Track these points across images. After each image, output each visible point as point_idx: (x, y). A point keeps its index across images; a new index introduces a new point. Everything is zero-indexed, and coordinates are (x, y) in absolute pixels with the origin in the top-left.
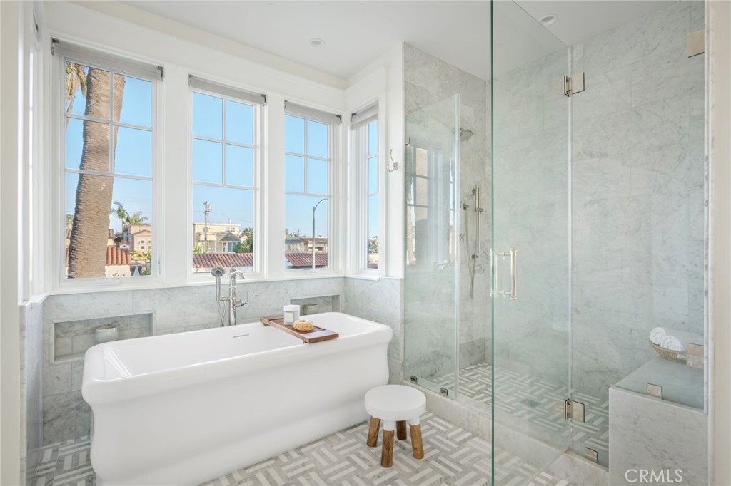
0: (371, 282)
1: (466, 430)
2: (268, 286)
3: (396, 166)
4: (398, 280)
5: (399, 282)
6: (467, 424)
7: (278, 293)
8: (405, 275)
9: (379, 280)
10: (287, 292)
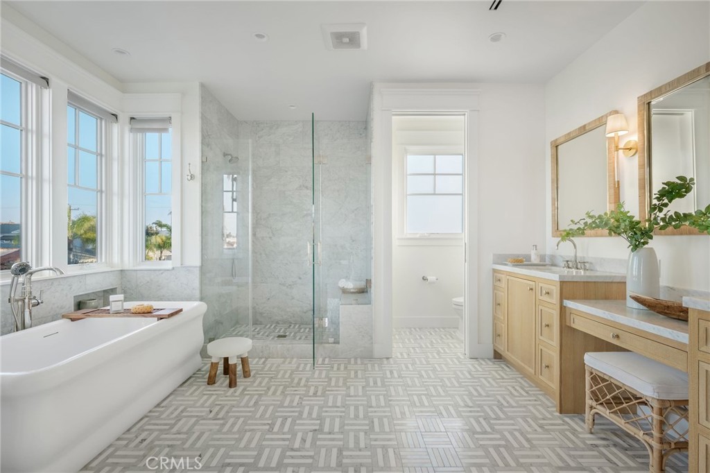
0: (161, 272)
1: (261, 358)
2: (52, 283)
3: (192, 177)
4: (196, 267)
5: (198, 269)
6: (261, 354)
7: (62, 290)
8: (202, 263)
9: (173, 268)
10: (71, 289)
